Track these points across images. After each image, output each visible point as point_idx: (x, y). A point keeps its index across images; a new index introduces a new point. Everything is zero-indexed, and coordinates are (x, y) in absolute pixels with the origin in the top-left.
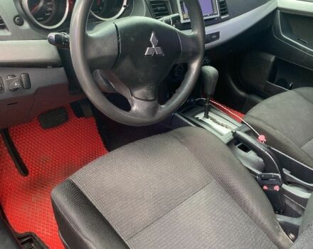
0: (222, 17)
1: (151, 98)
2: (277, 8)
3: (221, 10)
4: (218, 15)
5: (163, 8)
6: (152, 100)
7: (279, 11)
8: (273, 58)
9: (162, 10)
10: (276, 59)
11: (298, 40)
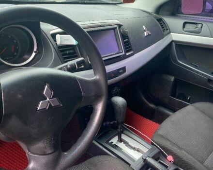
0: (127, 54)
1: (50, 152)
2: (173, 41)
3: (126, 48)
4: (123, 53)
5: (71, 51)
6: (52, 153)
7: (174, 43)
8: (172, 79)
9: (70, 54)
10: (175, 79)
11: (191, 65)
